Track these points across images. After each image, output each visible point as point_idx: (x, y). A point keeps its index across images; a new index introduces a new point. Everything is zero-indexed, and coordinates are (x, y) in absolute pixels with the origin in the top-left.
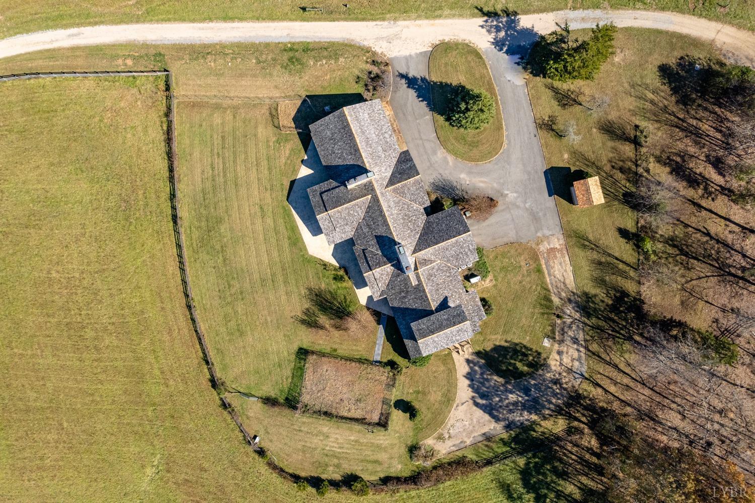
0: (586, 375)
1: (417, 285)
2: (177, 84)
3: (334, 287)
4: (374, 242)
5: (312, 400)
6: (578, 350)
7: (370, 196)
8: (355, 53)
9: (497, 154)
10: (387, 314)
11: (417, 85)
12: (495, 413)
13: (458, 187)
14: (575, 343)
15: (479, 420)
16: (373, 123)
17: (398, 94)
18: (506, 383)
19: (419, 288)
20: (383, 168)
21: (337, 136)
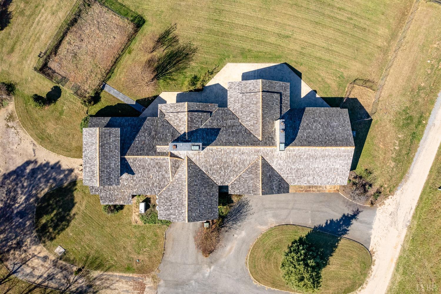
0: (12, 276)
1: (156, 150)
2: (431, 6)
3: (188, 74)
4: (215, 125)
5: (93, 13)
6: (40, 277)
7: (260, 138)
8: (393, 179)
9: (251, 273)
10: (144, 112)
11: (343, 224)
12: (13, 177)
13: (235, 225)
14: (49, 276)
15: (13, 159)
16: (328, 170)
17: (341, 203)
18: (37, 199)
19: (151, 151)
20: (282, 162)
21: (329, 131)
